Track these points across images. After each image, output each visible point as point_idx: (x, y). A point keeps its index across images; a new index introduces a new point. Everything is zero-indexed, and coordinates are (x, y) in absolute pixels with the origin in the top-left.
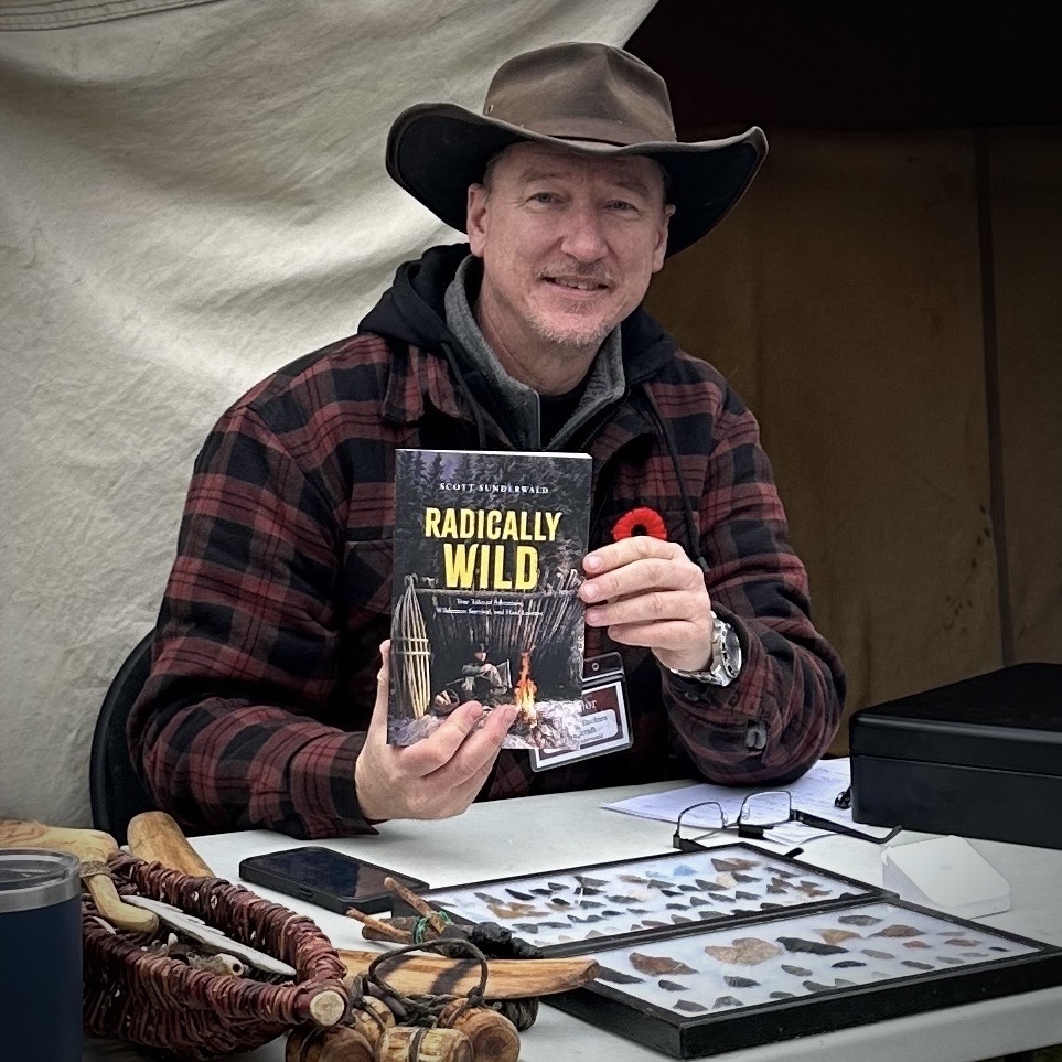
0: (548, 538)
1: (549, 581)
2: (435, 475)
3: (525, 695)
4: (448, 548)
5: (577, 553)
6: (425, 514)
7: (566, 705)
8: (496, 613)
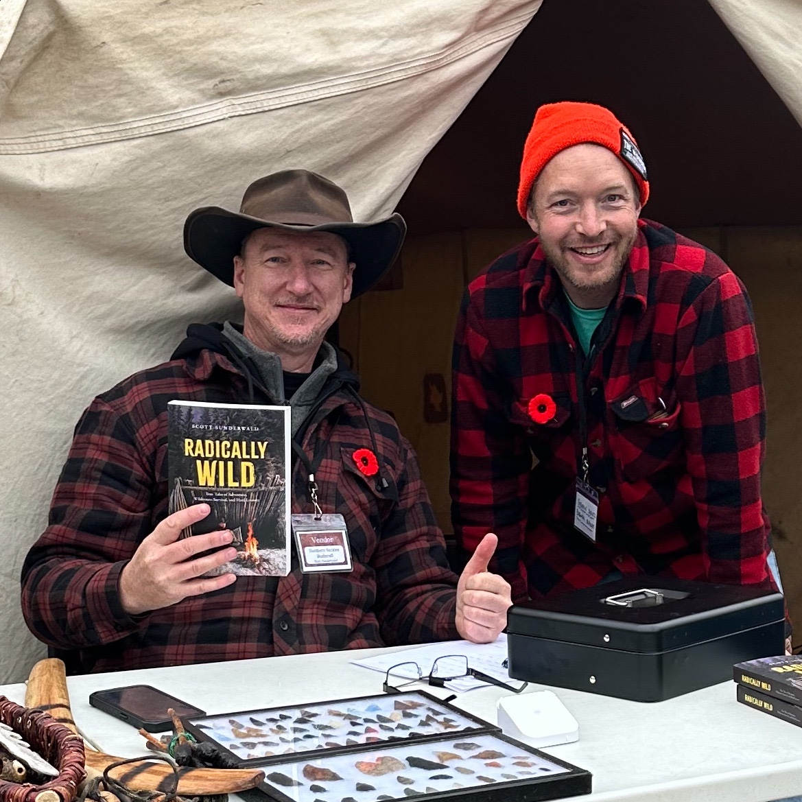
0: (260, 457)
1: (262, 482)
2: (189, 419)
3: (251, 546)
4: (199, 462)
5: (279, 465)
6: (184, 442)
7: (276, 552)
8: (230, 500)
